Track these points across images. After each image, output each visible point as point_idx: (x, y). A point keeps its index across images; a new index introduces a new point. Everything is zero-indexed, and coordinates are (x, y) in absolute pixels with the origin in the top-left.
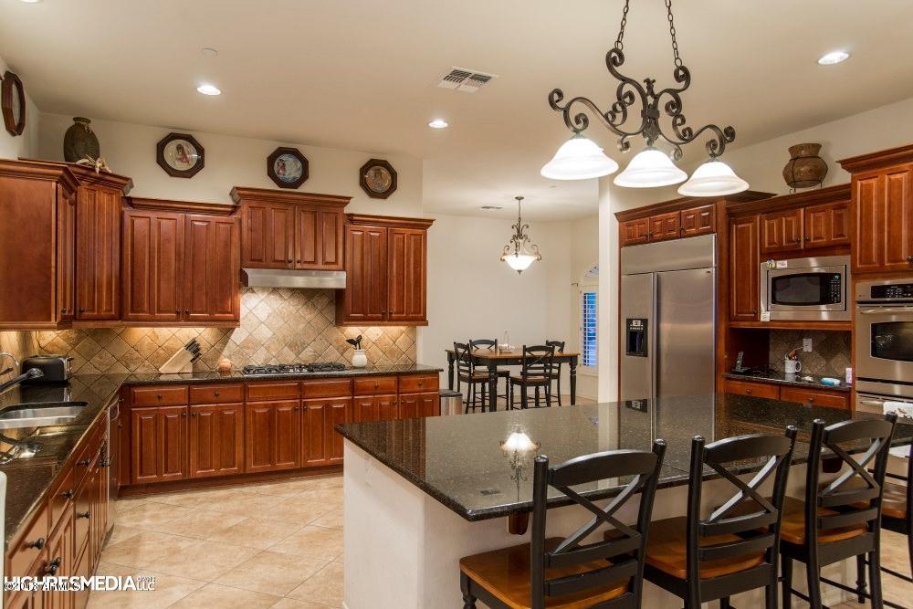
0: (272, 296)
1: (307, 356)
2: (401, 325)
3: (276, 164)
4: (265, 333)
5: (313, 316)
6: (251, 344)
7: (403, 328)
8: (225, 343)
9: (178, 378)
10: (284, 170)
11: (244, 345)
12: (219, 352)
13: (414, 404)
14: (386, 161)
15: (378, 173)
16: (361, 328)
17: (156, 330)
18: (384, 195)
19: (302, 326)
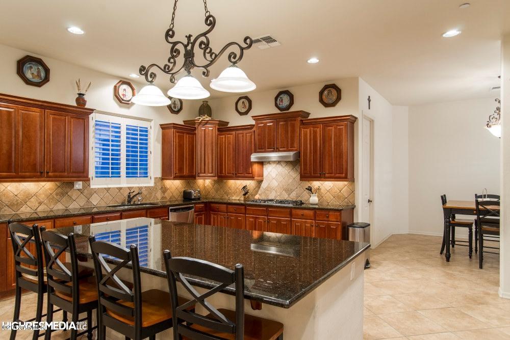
0: (278, 166)
1: (293, 196)
2: (345, 181)
3: (278, 100)
4: (275, 184)
5: (296, 175)
6: (269, 189)
7: (346, 183)
8: (259, 188)
9: (238, 202)
10: (282, 103)
11: (267, 189)
12: (257, 192)
13: (324, 228)
14: (334, 84)
15: (330, 92)
16: (321, 182)
17: (236, 181)
18: (333, 104)
19: (291, 181)
